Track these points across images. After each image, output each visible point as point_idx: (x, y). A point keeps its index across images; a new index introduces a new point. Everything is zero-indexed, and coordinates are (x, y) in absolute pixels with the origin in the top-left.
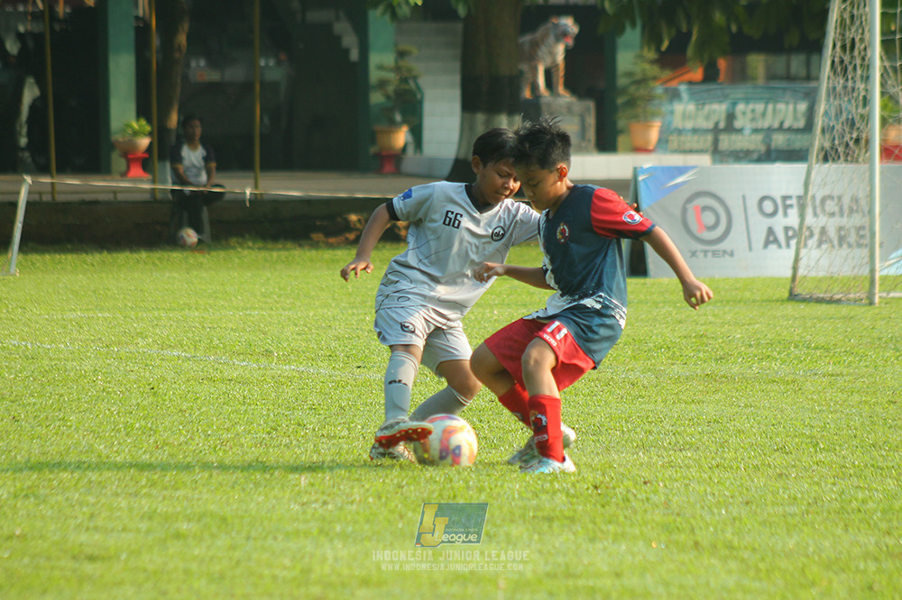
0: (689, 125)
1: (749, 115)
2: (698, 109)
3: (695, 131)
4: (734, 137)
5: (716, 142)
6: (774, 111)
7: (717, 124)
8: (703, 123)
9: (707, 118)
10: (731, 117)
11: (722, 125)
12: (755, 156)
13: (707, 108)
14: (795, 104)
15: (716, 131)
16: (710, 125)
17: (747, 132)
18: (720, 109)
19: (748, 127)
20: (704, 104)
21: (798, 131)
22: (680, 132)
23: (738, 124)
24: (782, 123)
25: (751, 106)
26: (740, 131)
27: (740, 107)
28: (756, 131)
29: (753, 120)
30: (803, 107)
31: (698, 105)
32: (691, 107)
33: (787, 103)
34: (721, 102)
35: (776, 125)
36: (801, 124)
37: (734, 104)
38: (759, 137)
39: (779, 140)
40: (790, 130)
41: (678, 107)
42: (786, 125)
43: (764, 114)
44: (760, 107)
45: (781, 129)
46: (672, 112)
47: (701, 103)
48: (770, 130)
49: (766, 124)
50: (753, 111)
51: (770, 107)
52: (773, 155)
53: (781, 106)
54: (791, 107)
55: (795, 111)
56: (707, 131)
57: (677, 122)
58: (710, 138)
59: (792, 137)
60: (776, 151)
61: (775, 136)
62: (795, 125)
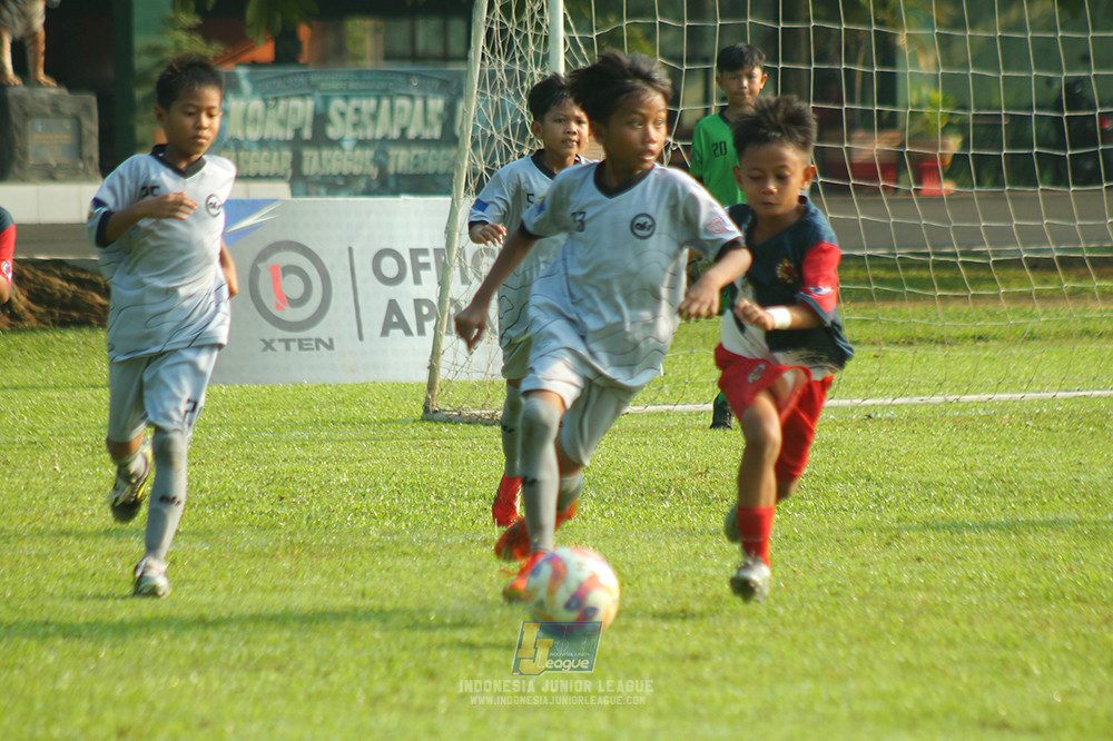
0: (253, 134)
1: (351, 117)
2: (267, 106)
3: (262, 143)
4: (326, 153)
5: (297, 162)
6: (392, 110)
7: (298, 131)
8: (274, 131)
9: (283, 123)
10: (321, 120)
11: (307, 134)
12: (362, 185)
13: (283, 105)
14: (425, 99)
15: (297, 144)
16: (290, 135)
17: (348, 145)
18: (303, 108)
19: (350, 136)
20: (276, 99)
21: (430, 143)
22: (240, 144)
23: (332, 132)
24: (404, 131)
25: (354, 103)
26: (336, 144)
27: (337, 104)
28: (362, 143)
29: (356, 125)
30: (437, 104)
31: (265, 101)
32: (257, 104)
33: (411, 98)
34: (303, 96)
35: (395, 134)
36: (436, 132)
37: (326, 100)
38: (369, 153)
39: (401, 159)
40: (418, 141)
41: (235, 105)
42: (412, 134)
43: (374, 117)
44: (368, 105)
45: (403, 140)
47: (271, 98)
48: (385, 141)
49: (378, 131)
50: (357, 110)
51: (385, 103)
52: (392, 183)
53: (403, 103)
54: (419, 103)
55: (425, 110)
56: (286, 142)
57: (236, 129)
58: (287, 154)
59: (420, 151)
60: (398, 176)
61: (393, 152)
62: (427, 134)
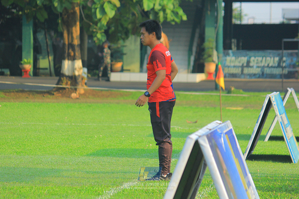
0: (232, 64)
1: (256, 61)
2: (236, 60)
3: (234, 67)
4: (249, 69)
5: (242, 71)
6: (266, 60)
7: (243, 65)
8: (237, 64)
9: (239, 62)
10: (248, 62)
11: (245, 65)
12: (258, 76)
13: (240, 59)
14: (274, 58)
15: (243, 67)
16: (241, 64)
17: (255, 67)
18: (244, 60)
19: (255, 66)
20: (238, 57)
21: (274, 67)
22: (228, 67)
23: (251, 64)
24: (268, 65)
25: (257, 58)
26: (252, 67)
27: (252, 58)
28: (258, 67)
29: (257, 63)
30: (277, 59)
31: (235, 57)
32: (233, 58)
34: (245, 56)
35: (266, 65)
36: (276, 65)
37: (250, 58)
38: (259, 69)
39: (267, 71)
40: (272, 67)
41: (228, 58)
42: (270, 65)
43: (261, 61)
44: (260, 59)
46: (226, 60)
48: (264, 67)
49: (262, 65)
50: (257, 60)
51: (264, 59)
52: (265, 76)
53: (268, 59)
54: (272, 59)
55: (274, 60)
56: (239, 67)
57: (228, 63)
58: (240, 69)
59: (273, 69)
60: (267, 74)
61: (266, 69)
62: (274, 65)
